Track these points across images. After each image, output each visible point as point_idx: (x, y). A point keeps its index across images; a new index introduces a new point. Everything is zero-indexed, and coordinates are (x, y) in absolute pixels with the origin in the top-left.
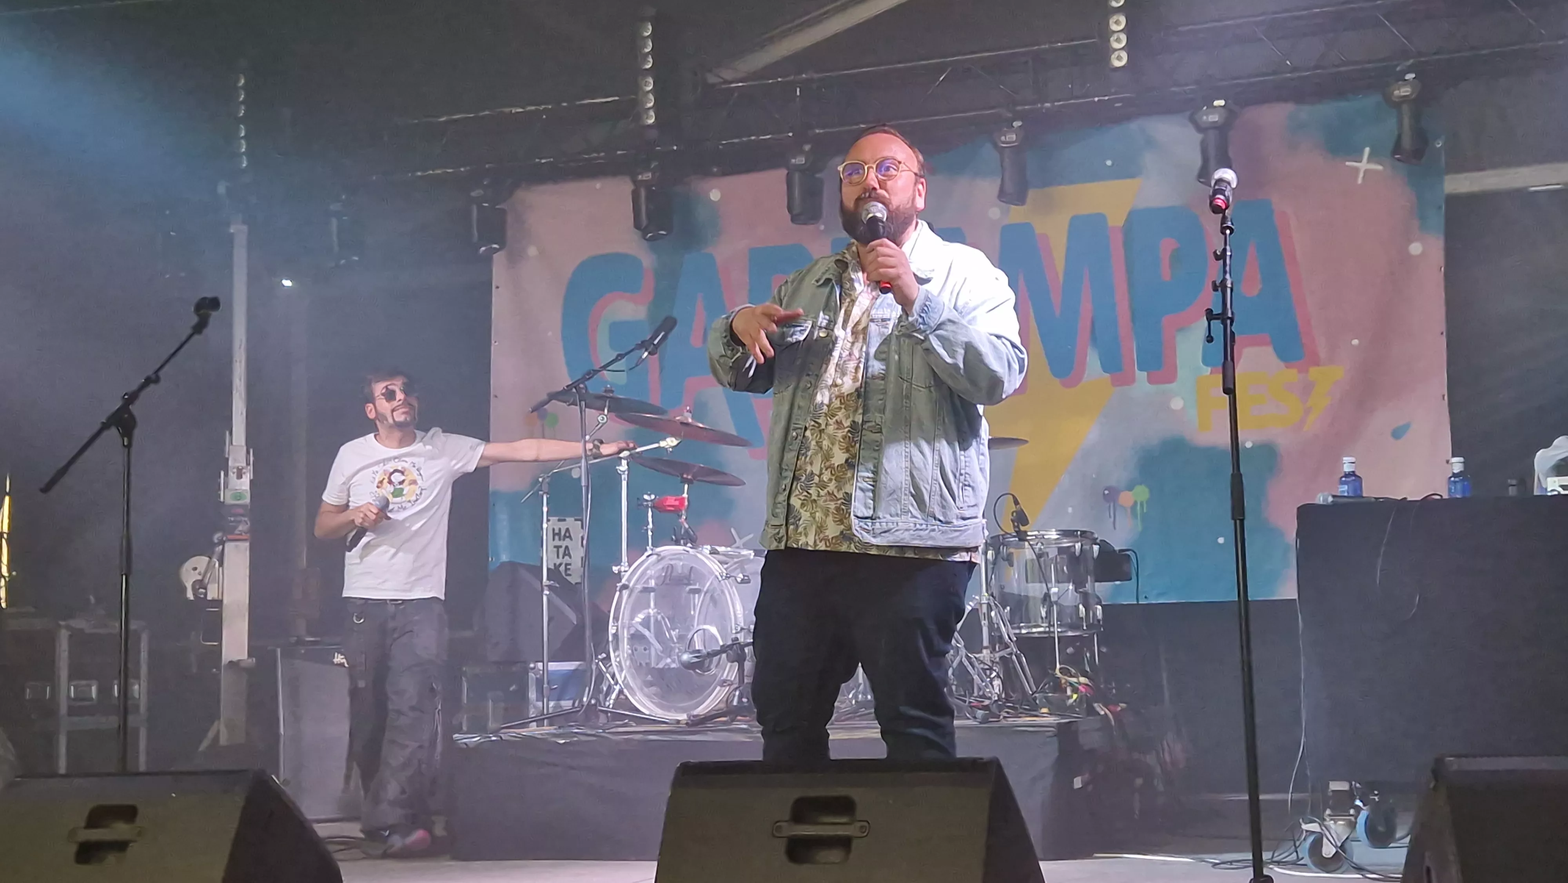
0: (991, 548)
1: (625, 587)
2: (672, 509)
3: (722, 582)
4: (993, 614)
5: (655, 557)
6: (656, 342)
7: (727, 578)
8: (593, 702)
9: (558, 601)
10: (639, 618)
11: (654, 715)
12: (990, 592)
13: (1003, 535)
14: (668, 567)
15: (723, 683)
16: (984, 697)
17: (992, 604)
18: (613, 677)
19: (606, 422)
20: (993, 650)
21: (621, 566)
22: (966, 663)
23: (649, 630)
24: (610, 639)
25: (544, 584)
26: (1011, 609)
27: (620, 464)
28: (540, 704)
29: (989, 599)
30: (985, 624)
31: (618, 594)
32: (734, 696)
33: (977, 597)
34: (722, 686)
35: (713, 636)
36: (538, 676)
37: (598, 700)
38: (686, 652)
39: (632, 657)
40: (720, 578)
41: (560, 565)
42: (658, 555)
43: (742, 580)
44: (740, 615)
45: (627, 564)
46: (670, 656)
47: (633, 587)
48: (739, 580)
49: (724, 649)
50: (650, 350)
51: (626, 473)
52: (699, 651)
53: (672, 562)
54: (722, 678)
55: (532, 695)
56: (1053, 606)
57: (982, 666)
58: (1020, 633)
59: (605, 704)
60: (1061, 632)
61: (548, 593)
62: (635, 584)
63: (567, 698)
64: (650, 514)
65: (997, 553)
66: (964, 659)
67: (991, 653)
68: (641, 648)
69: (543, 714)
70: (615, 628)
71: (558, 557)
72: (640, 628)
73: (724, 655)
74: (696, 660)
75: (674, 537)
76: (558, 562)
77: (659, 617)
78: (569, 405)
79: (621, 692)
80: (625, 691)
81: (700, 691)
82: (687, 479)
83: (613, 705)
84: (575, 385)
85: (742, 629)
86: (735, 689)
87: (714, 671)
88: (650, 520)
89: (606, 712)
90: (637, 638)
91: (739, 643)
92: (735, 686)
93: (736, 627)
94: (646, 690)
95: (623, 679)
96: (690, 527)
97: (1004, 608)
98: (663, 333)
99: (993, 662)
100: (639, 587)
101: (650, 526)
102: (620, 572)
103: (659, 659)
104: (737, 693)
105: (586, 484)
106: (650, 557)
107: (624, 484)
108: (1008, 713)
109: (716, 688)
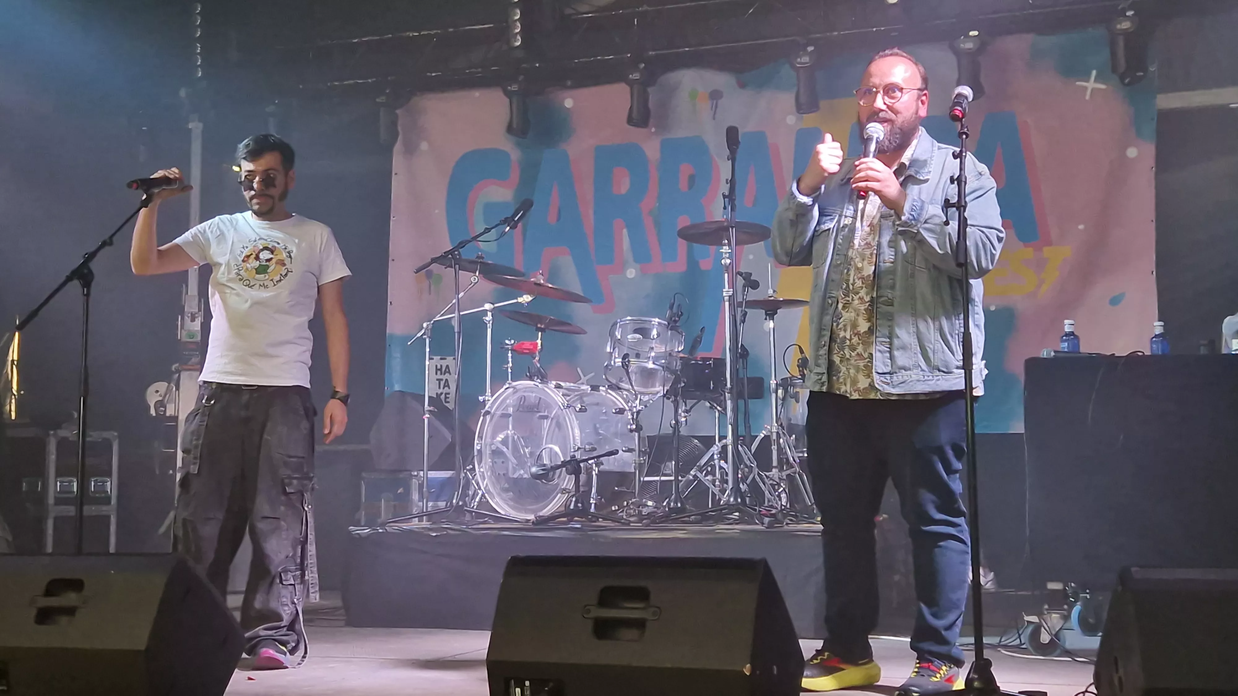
0: (781, 388)
1: (488, 413)
2: (527, 351)
3: (564, 410)
4: (781, 441)
5: (511, 390)
6: (516, 219)
7: (568, 407)
8: (461, 503)
9: (437, 424)
10: (500, 437)
11: (509, 515)
12: (779, 423)
13: (790, 378)
14: (522, 398)
15: (564, 491)
16: (772, 506)
17: (781, 433)
18: (478, 484)
19: (477, 282)
20: (781, 470)
21: (486, 396)
22: (758, 479)
23: (508, 449)
24: (476, 453)
25: (426, 409)
26: (796, 436)
27: (487, 315)
28: (421, 504)
29: (778, 429)
30: (774, 448)
31: (482, 418)
32: (571, 501)
33: (769, 427)
34: (562, 493)
35: (556, 453)
36: (420, 482)
37: (465, 502)
38: (534, 465)
39: (493, 469)
40: (562, 408)
41: (442, 394)
42: (514, 387)
43: (580, 409)
44: (578, 438)
45: (490, 394)
46: (523, 469)
47: (494, 413)
48: (578, 409)
49: (564, 464)
50: (511, 224)
51: (491, 322)
52: (544, 465)
53: (526, 394)
54: (562, 487)
55: (415, 496)
57: (771, 482)
59: (470, 505)
61: (428, 416)
62: (496, 410)
63: (443, 500)
64: (510, 355)
65: (786, 391)
66: (756, 476)
67: (779, 471)
68: (499, 461)
69: (423, 512)
70: (480, 445)
71: (439, 388)
72: (500, 446)
73: (564, 469)
74: (542, 472)
75: (528, 374)
76: (439, 392)
77: (516, 437)
78: (446, 268)
79: (483, 495)
80: (486, 495)
81: (545, 497)
82: (540, 328)
83: (477, 506)
84: (451, 252)
85: (579, 448)
86: (573, 496)
87: (556, 481)
88: (510, 360)
89: (471, 512)
90: (497, 453)
91: (576, 460)
92: (574, 493)
93: (574, 447)
94: (504, 495)
95: (485, 485)
96: (541, 366)
97: (790, 437)
98: (522, 212)
99: (779, 478)
100: (499, 413)
101: (510, 365)
102: (484, 401)
103: (515, 470)
104: (574, 499)
105: (459, 331)
106: (507, 390)
107: (489, 331)
108: (791, 520)
109: (557, 494)
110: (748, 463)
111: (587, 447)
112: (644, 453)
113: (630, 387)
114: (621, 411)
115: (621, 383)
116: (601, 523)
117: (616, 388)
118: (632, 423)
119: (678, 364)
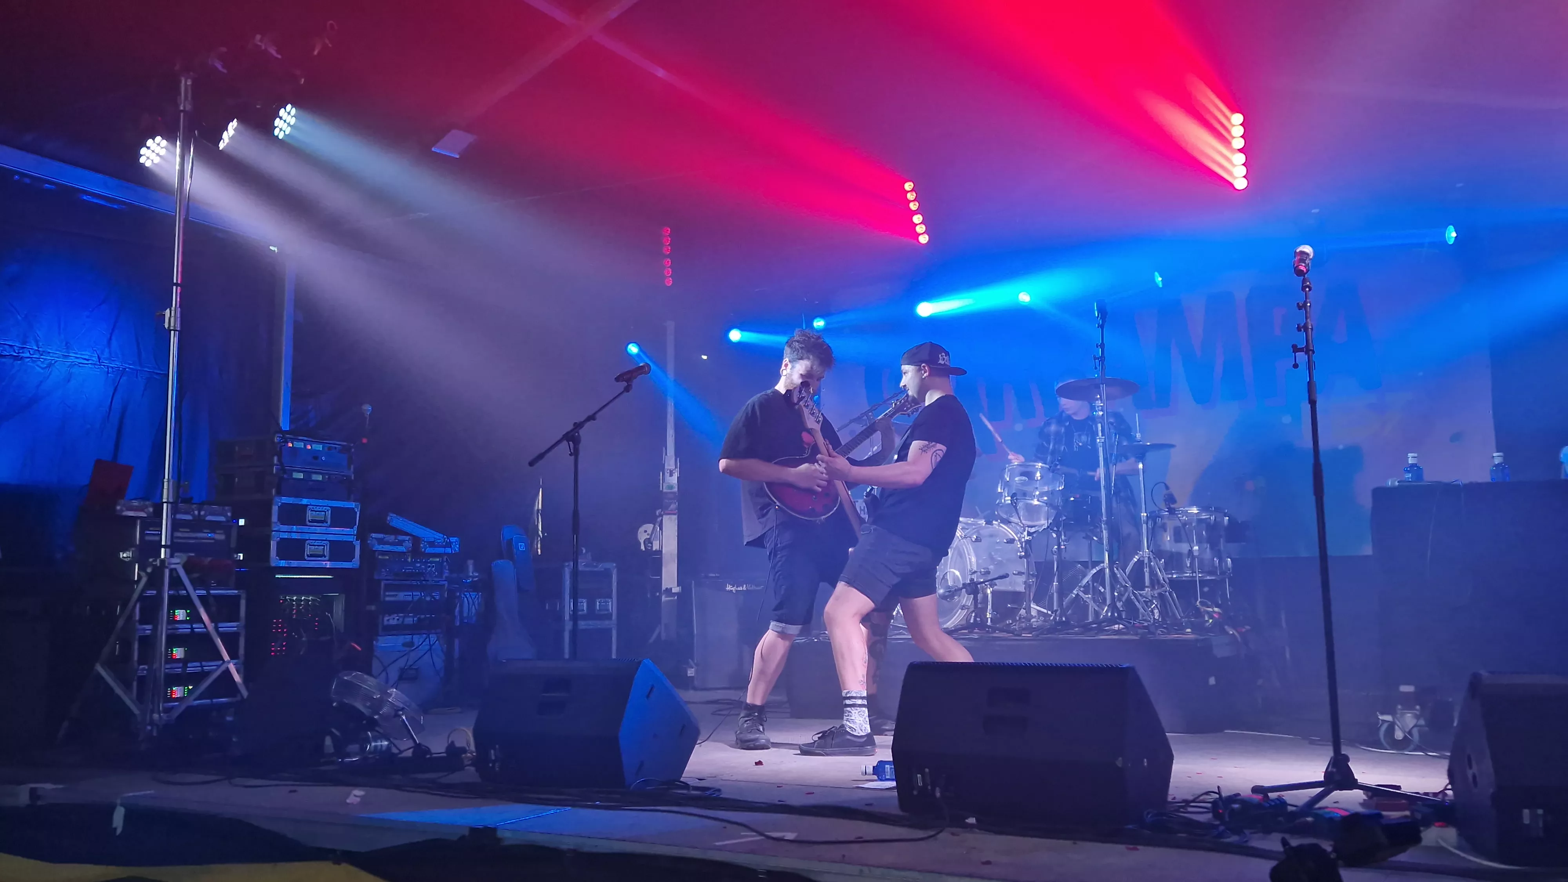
0: (1151, 519)
4: (1152, 564)
7: (965, 537)
12: (1151, 549)
13: (1157, 510)
15: (964, 608)
16: (1145, 620)
17: (1152, 557)
20: (1153, 589)
22: (1133, 597)
26: (1164, 561)
29: (1149, 554)
30: (1146, 571)
32: (970, 616)
34: (962, 609)
35: (957, 576)
43: (976, 539)
44: (975, 565)
48: (974, 540)
49: (965, 586)
52: (949, 587)
54: (963, 605)
56: (1195, 559)
57: (1144, 599)
58: (1172, 577)
60: (1201, 577)
65: (1155, 522)
67: (1151, 590)
73: (965, 590)
74: (947, 593)
81: (949, 613)
85: (975, 572)
86: (971, 612)
91: (974, 582)
92: (973, 609)
97: (1160, 561)
99: (1152, 596)
104: (973, 615)
108: (1162, 631)
109: (958, 611)
110: (1124, 583)
111: (982, 570)
112: (1033, 575)
113: (1019, 521)
114: (1011, 541)
115: (1011, 518)
116: (997, 634)
117: (1007, 522)
118: (1021, 551)
119: (1060, 501)
